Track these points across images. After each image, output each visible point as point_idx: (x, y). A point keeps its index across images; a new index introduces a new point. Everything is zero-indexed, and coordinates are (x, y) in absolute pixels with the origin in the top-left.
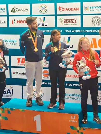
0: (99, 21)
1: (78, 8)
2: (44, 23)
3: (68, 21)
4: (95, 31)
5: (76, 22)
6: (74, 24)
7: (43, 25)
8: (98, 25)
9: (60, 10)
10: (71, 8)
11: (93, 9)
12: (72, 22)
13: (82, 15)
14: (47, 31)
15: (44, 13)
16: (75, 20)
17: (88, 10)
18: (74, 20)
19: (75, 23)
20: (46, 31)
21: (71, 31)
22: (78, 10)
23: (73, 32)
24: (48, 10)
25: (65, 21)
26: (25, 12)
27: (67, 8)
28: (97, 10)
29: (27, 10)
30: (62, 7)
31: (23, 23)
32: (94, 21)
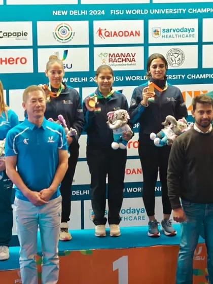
0: (180, 56)
1: (139, 32)
2: (65, 62)
3: (117, 58)
4: (172, 77)
5: (134, 61)
6: (130, 65)
8: (179, 64)
9: (101, 35)
10: (125, 32)
11: (169, 34)
12: (125, 60)
14: (72, 80)
15: (64, 41)
16: (133, 56)
17: (158, 36)
18: (130, 56)
19: (133, 63)
20: (69, 80)
21: (124, 78)
22: (139, 35)
23: (127, 80)
24: (74, 35)
25: (111, 58)
26: (20, 39)
27: (115, 32)
28: (176, 35)
29: (25, 34)
30: (105, 30)
31: (16, 63)
32: (171, 57)
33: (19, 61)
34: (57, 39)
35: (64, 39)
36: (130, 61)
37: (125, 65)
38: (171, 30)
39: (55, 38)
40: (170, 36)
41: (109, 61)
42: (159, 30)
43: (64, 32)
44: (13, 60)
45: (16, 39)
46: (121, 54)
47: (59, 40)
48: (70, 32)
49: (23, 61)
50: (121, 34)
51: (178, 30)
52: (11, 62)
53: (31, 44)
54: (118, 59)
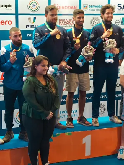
0: (98, 22)
5: (73, 24)
10: (68, 6)
24: (39, 8)
25: (60, 22)
26: (8, 9)
27: (63, 7)
28: (96, 9)
29: (11, 6)
30: (58, 5)
31: (6, 24)
32: (93, 22)
33: (7, 22)
34: (30, 10)
35: (34, 10)
36: (71, 24)
37: (68, 26)
38: (93, 6)
39: (29, 9)
40: (93, 10)
41: (60, 24)
42: (87, 6)
43: (34, 5)
44: (4, 22)
45: (6, 9)
46: (66, 20)
47: (31, 10)
48: (38, 6)
49: (10, 23)
50: (66, 8)
51: (97, 7)
52: (3, 23)
53: (14, 13)
54: (65, 23)
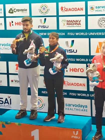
1: (83, 8)
2: (45, 25)
3: (71, 23)
4: (101, 34)
5: (80, 24)
6: (78, 26)
7: (44, 27)
9: (62, 10)
10: (75, 8)
11: (99, 9)
12: (75, 24)
13: (87, 15)
15: (44, 14)
16: (80, 22)
17: (93, 10)
18: (78, 22)
19: (80, 25)
20: (47, 34)
21: (75, 34)
22: (82, 10)
23: (76, 35)
24: (49, 10)
26: (24, 13)
28: (103, 10)
29: (26, 10)
30: (65, 7)
32: (100, 22)
34: (41, 12)
41: (67, 24)
42: (93, 7)
43: (44, 9)
48: (47, 9)
51: (104, 7)
